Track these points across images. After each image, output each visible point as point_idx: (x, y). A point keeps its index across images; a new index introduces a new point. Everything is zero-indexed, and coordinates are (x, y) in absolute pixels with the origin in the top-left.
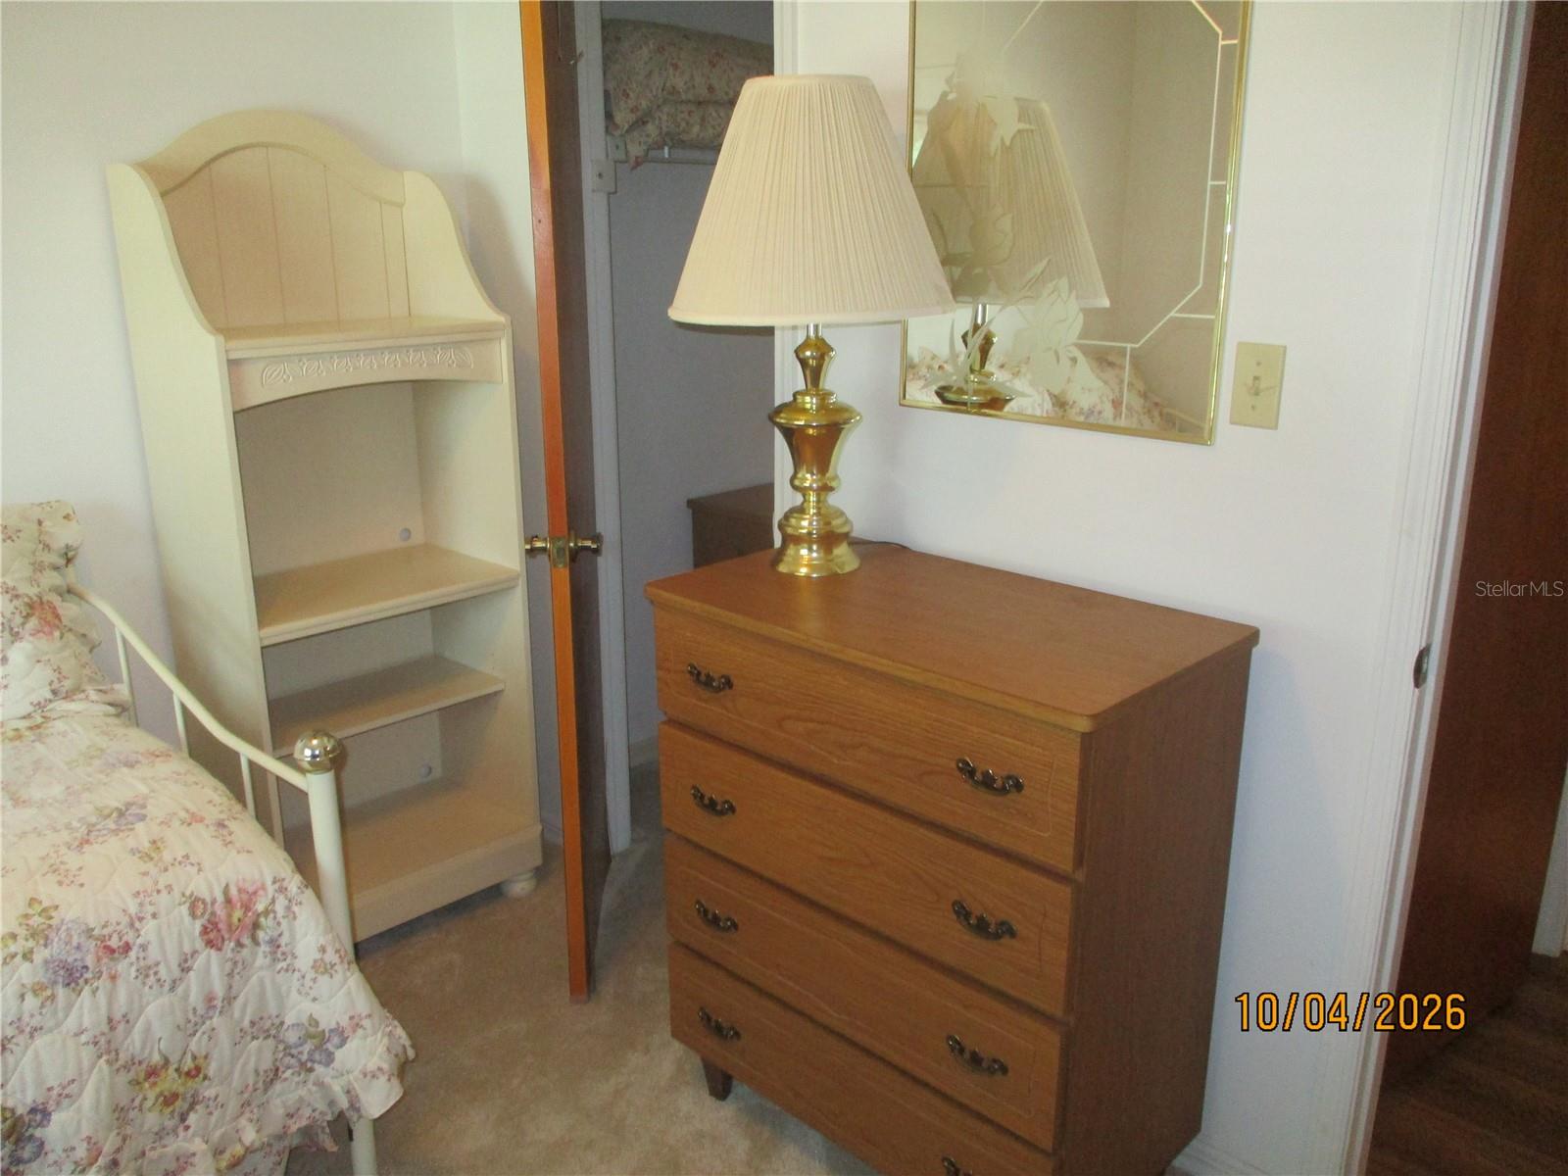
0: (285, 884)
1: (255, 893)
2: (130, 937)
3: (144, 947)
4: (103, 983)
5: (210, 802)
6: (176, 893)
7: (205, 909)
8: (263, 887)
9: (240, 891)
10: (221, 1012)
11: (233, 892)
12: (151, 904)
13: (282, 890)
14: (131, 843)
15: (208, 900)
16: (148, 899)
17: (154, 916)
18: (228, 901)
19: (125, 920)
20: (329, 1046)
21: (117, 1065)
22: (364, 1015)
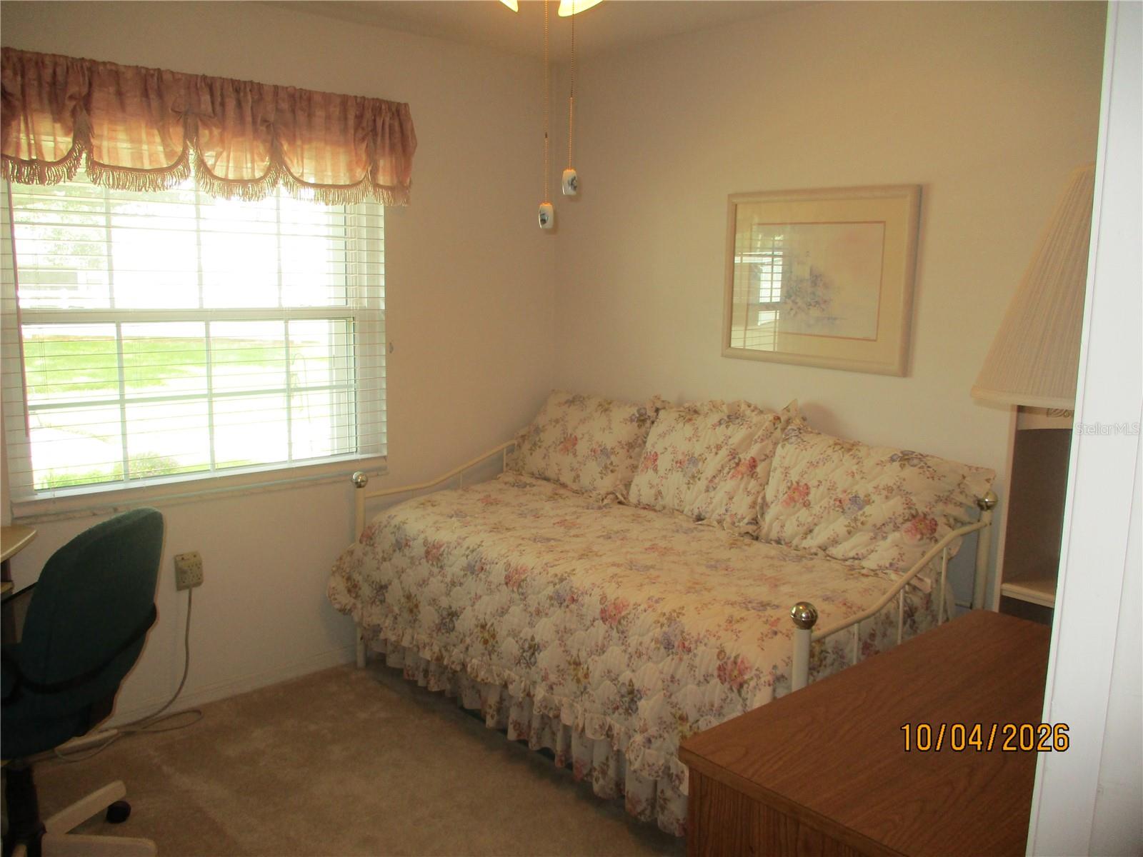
0: (761, 675)
1: (747, 668)
2: (693, 646)
3: (695, 655)
4: (676, 657)
6: (719, 642)
7: (724, 658)
8: (751, 670)
9: (742, 662)
11: (739, 661)
12: (708, 639)
13: (758, 677)
15: (727, 655)
16: (708, 636)
17: (706, 645)
18: (735, 663)
19: (696, 638)
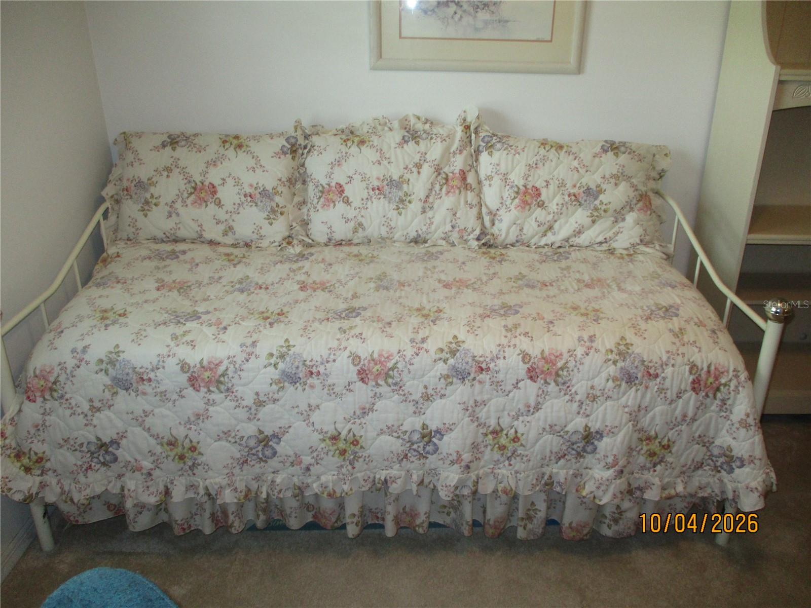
0: (739, 374)
1: (722, 373)
2: (659, 371)
3: (664, 379)
4: (642, 388)
5: (710, 318)
6: (686, 359)
7: (697, 371)
8: (728, 372)
9: (716, 369)
10: (688, 424)
11: (713, 368)
12: (673, 359)
13: (737, 376)
14: (670, 326)
15: (700, 367)
16: (672, 357)
17: (673, 366)
18: (709, 372)
19: (660, 362)
20: (734, 465)
21: (636, 429)
22: (757, 457)
